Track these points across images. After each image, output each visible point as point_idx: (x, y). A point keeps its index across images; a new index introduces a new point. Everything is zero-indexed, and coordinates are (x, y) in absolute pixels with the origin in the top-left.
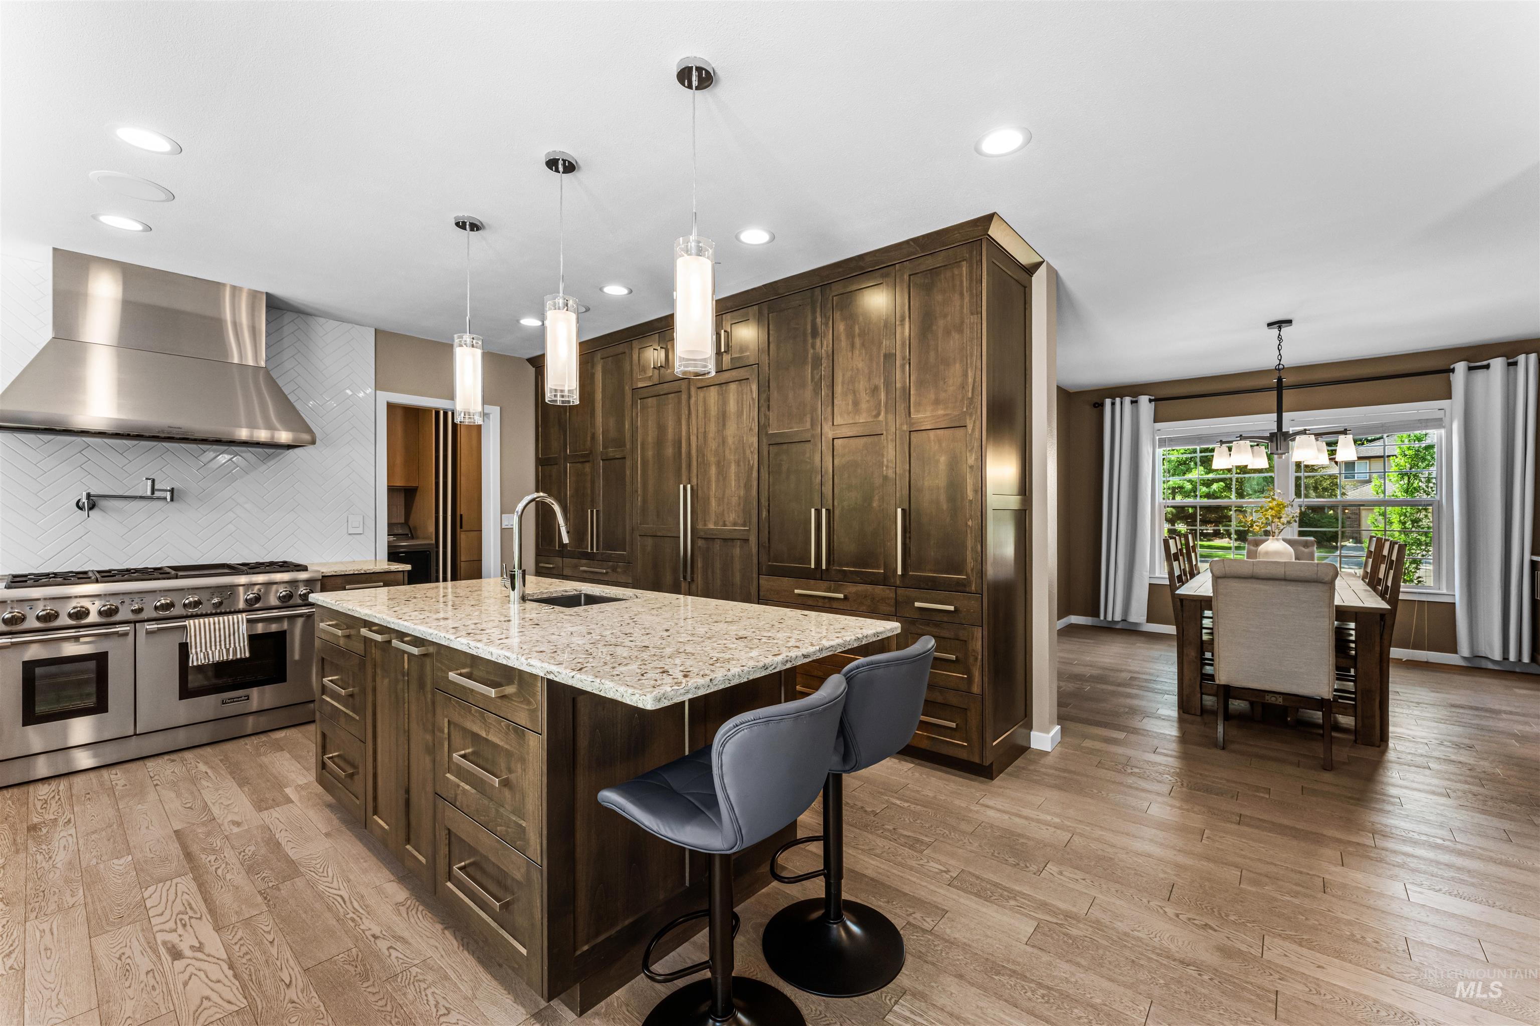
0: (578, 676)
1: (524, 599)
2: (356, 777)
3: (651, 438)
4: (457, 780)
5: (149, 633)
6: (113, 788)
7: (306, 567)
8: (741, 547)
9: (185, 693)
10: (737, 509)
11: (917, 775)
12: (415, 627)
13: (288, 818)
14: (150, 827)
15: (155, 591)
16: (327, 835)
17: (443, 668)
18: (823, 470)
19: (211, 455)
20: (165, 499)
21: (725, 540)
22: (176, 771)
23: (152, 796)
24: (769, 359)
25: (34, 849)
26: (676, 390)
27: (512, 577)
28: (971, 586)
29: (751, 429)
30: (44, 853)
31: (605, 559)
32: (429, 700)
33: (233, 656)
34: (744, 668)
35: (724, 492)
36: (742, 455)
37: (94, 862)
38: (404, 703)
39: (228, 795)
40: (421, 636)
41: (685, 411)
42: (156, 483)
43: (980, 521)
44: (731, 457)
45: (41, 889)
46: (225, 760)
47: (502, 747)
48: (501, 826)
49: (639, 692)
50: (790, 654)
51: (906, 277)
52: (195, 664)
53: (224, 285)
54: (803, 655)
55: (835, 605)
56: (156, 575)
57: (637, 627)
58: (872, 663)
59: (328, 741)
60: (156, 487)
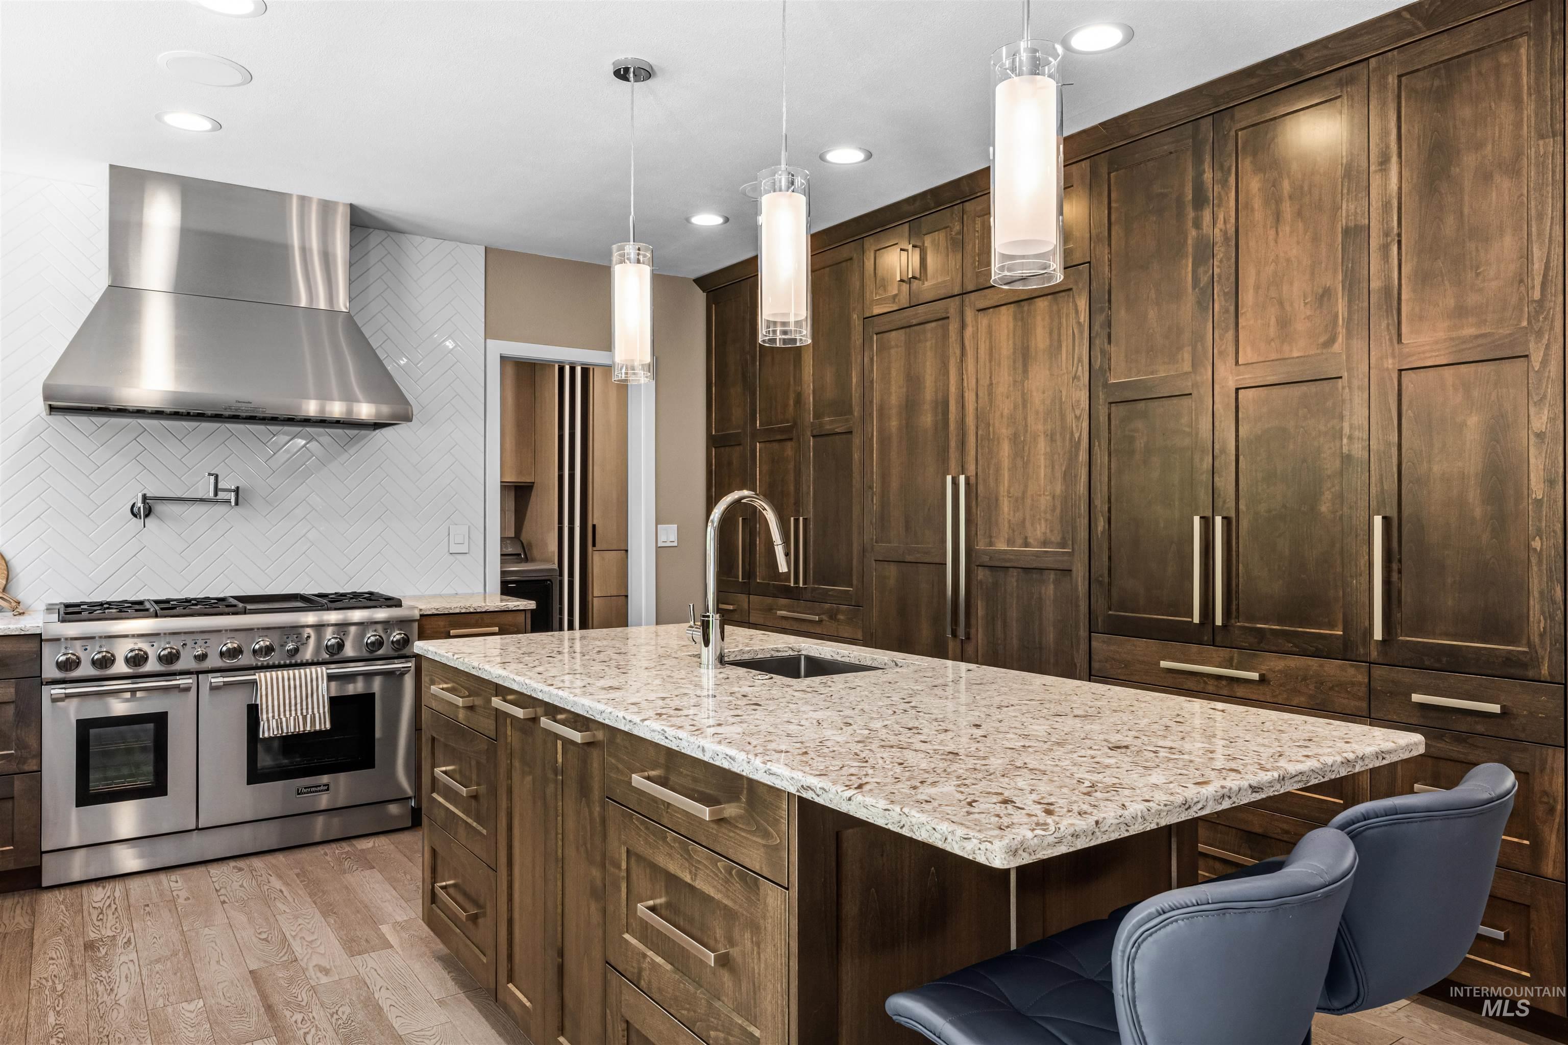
0: (860, 798)
1: (722, 660)
2: (481, 921)
3: (895, 397)
4: (641, 947)
5: (214, 688)
6: (174, 900)
7: (400, 601)
8: (1057, 582)
9: (255, 776)
10: (1049, 516)
11: (1418, 1022)
12: (576, 699)
13: (388, 970)
14: (222, 962)
15: (220, 631)
16: (441, 1002)
17: (620, 766)
18: (1217, 446)
19: (284, 438)
20: (229, 501)
21: (1026, 570)
22: (245, 885)
23: (220, 918)
24: (1110, 253)
25: (94, 976)
26: (939, 316)
27: (705, 626)
28: (1539, 667)
29: (1075, 377)
30: (105, 982)
31: (818, 599)
32: (596, 814)
33: (311, 727)
34: (1151, 804)
35: (1026, 486)
36: (1058, 423)
37: (160, 1003)
38: (557, 816)
39: (310, 926)
40: (585, 714)
41: (954, 350)
42: (220, 479)
43: (1561, 541)
44: (1038, 426)
45: (105, 1032)
46: (302, 875)
47: (719, 903)
48: (716, 1030)
49: (977, 834)
50: (1228, 783)
51: (1392, 80)
52: (266, 735)
53: (290, 195)
54: (1251, 786)
55: (1240, 691)
56: (222, 608)
57: (924, 718)
58: (1394, 811)
59: (439, 862)
60: (220, 486)
